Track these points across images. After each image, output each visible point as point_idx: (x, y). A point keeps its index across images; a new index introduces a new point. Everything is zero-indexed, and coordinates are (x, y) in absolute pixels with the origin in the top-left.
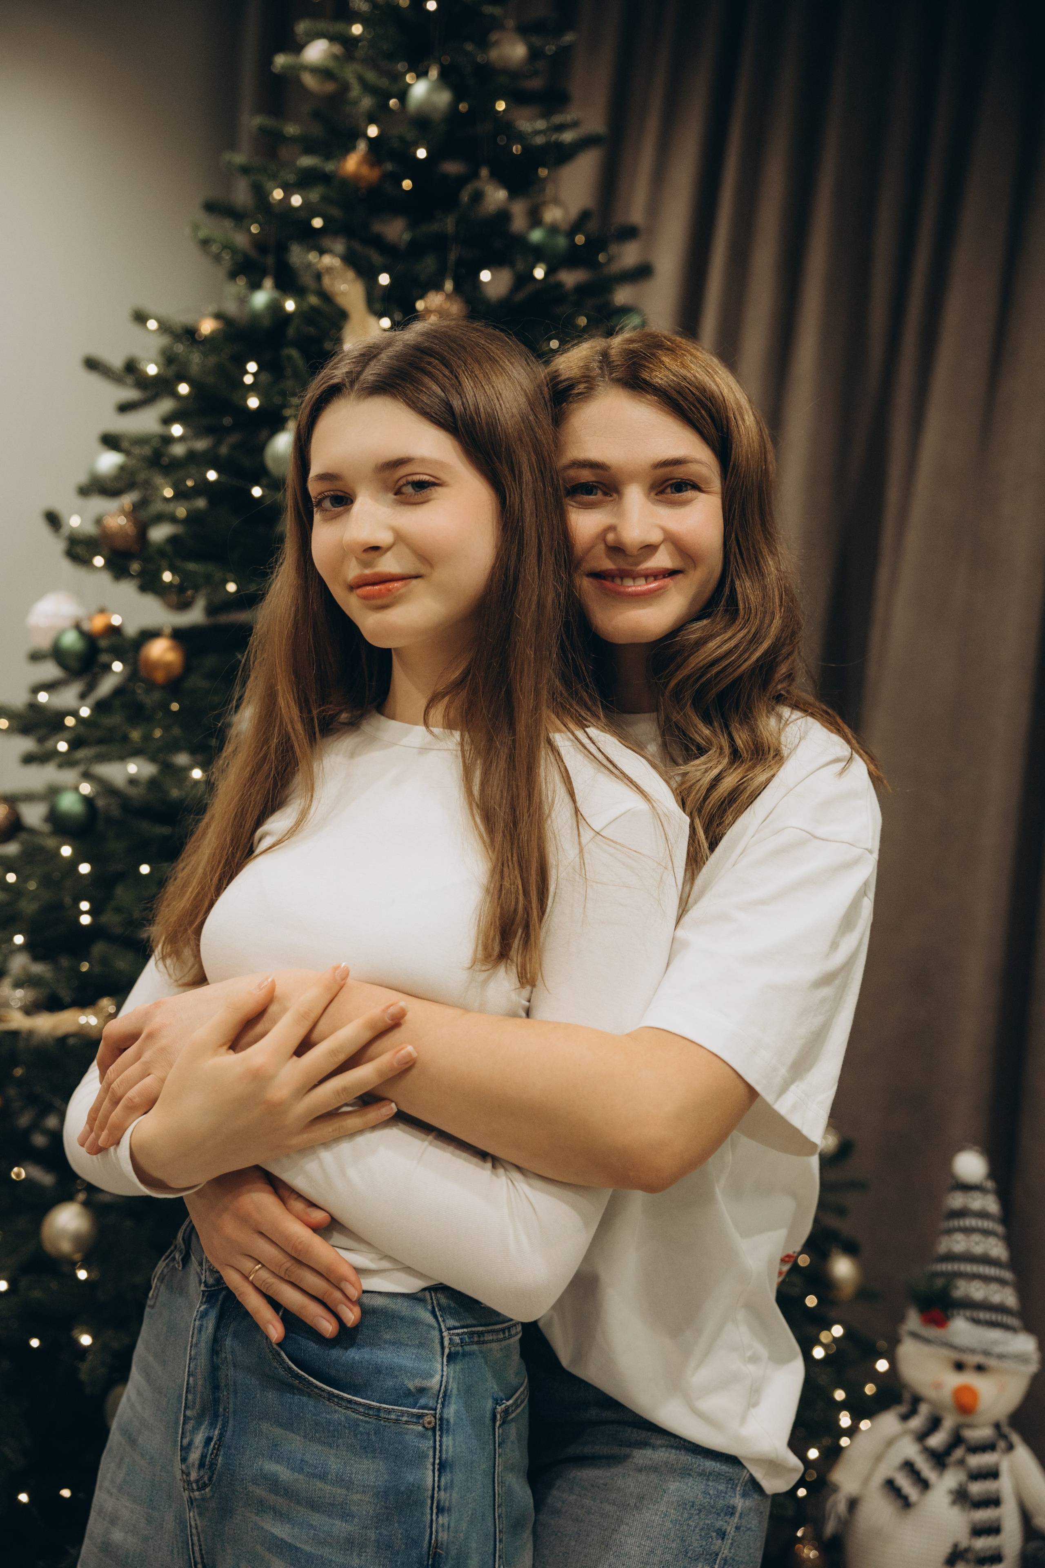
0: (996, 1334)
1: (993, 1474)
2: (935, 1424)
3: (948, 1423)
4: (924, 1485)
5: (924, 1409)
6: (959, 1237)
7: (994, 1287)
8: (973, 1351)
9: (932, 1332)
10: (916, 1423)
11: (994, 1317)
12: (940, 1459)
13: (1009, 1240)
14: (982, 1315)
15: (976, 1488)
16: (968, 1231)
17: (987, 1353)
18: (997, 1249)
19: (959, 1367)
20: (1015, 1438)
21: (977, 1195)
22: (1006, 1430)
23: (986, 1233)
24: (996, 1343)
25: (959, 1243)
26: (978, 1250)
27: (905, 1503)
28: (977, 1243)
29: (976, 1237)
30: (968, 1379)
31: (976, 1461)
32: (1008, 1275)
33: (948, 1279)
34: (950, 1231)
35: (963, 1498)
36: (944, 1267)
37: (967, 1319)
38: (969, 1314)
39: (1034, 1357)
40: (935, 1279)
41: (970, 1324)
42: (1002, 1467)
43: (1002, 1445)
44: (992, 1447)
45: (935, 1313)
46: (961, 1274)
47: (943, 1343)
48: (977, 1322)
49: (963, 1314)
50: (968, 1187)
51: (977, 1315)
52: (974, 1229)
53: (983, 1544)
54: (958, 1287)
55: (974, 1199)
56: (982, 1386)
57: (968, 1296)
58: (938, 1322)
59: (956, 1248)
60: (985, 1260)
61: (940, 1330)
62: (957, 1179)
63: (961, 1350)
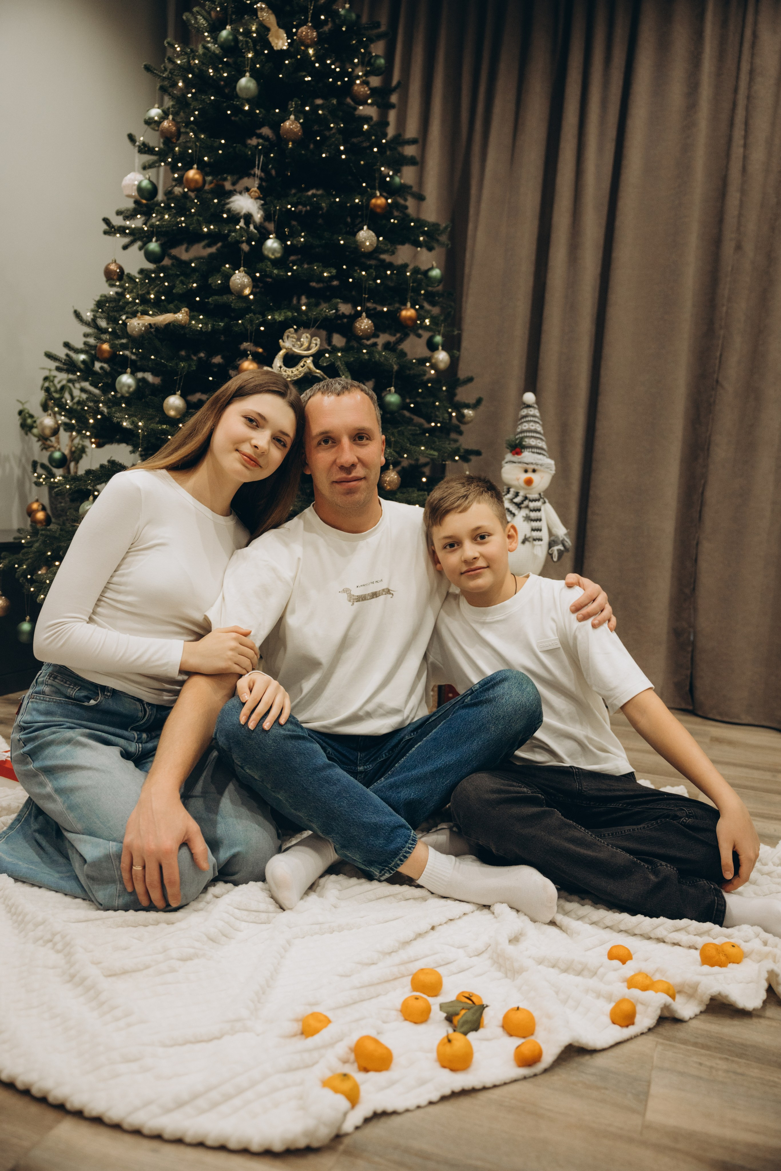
0: (541, 457)
1: (538, 510)
2: (517, 494)
3: (522, 493)
4: (514, 514)
5: (512, 491)
6: (525, 424)
7: (539, 441)
8: (532, 463)
9: (516, 458)
10: (510, 496)
11: (538, 451)
12: (519, 506)
13: (543, 426)
14: (535, 450)
15: (533, 515)
16: (528, 422)
17: (537, 464)
18: (539, 428)
19: (526, 471)
20: (547, 501)
21: (531, 409)
22: (542, 497)
23: (535, 422)
24: (540, 459)
25: (526, 426)
26: (533, 428)
28: (532, 426)
29: (532, 424)
30: (530, 475)
31: (532, 505)
32: (543, 438)
33: (522, 439)
34: (522, 423)
35: (528, 519)
36: (521, 435)
37: (529, 452)
38: (530, 450)
39: (554, 468)
40: (516, 439)
41: (531, 454)
42: (542, 509)
43: (542, 500)
44: (538, 500)
45: (517, 450)
46: (527, 437)
47: (520, 463)
48: (533, 452)
49: (528, 450)
50: (529, 406)
51: (533, 450)
52: (531, 421)
53: (536, 534)
54: (525, 442)
55: (531, 411)
56: (534, 477)
57: (529, 444)
58: (519, 453)
59: (525, 428)
60: (535, 431)
61: (519, 457)
62: (524, 404)
63: (527, 464)
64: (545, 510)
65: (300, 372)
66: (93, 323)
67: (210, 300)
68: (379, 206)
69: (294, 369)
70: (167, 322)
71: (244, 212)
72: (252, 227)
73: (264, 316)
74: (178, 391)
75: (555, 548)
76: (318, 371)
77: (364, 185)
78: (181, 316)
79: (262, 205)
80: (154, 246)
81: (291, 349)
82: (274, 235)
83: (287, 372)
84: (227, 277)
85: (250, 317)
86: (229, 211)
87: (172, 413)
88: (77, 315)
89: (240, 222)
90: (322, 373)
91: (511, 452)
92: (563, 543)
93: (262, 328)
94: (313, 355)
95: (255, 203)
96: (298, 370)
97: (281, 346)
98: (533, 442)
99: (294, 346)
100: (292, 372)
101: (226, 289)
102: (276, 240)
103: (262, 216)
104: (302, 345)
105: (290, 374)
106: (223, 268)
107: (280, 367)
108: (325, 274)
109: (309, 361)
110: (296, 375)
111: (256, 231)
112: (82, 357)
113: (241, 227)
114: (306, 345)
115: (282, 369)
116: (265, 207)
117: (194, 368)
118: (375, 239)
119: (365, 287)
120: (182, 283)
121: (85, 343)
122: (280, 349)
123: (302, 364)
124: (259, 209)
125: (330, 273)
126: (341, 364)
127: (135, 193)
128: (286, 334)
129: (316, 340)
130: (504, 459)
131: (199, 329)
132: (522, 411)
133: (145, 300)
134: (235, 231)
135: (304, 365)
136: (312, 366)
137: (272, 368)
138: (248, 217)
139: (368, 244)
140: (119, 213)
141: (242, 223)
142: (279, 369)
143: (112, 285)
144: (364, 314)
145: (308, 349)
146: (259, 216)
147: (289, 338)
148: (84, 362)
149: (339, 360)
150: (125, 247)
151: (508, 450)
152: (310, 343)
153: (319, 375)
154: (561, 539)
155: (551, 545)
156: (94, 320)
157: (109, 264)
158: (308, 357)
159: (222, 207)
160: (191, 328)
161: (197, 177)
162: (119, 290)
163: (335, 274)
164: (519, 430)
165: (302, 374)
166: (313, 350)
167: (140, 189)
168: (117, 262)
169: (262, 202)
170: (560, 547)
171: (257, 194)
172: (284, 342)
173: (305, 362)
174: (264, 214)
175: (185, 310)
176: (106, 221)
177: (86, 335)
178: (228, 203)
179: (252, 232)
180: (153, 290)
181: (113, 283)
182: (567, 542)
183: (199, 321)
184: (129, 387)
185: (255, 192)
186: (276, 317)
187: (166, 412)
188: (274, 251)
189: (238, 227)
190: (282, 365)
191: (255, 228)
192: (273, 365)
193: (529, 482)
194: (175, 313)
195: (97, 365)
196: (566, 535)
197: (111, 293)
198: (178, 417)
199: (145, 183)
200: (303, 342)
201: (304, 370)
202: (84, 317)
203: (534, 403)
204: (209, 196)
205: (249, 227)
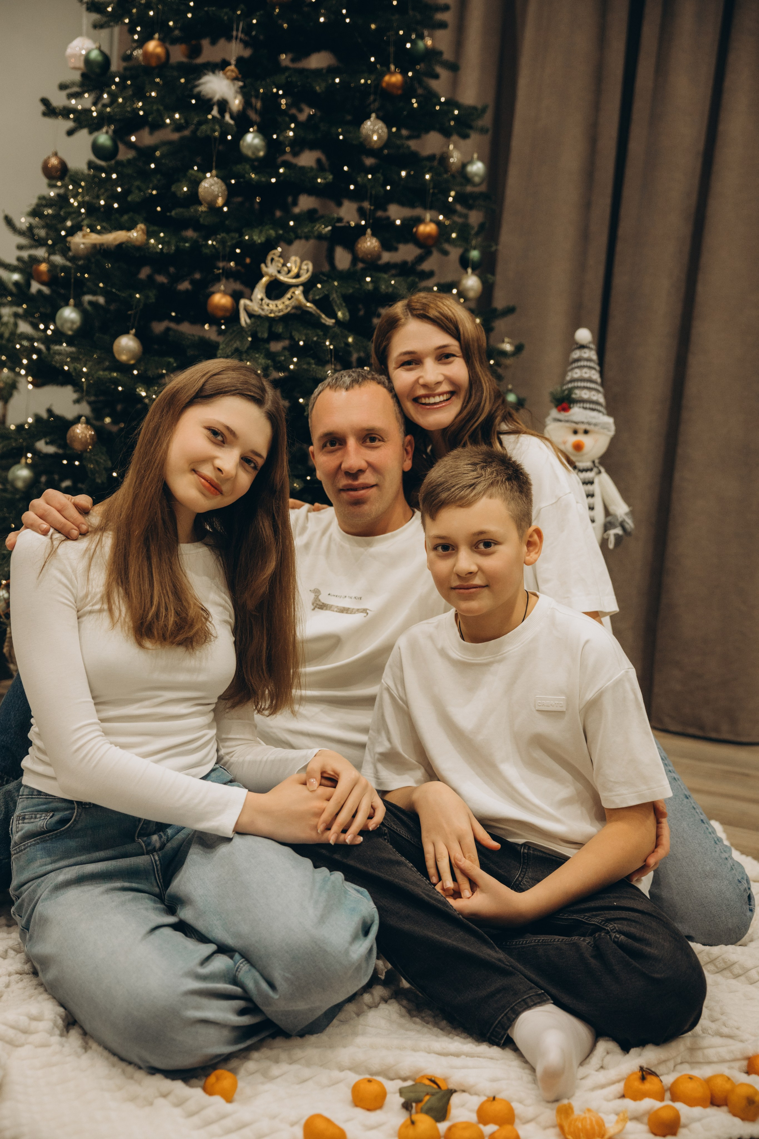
0: (594, 414)
1: (592, 483)
6: (577, 370)
7: (593, 393)
8: (583, 423)
9: (562, 415)
11: (591, 406)
13: (601, 372)
14: (588, 405)
16: (581, 367)
17: (589, 424)
18: (595, 376)
19: (575, 432)
20: (602, 470)
21: (586, 350)
22: (597, 464)
23: (590, 368)
24: (594, 418)
25: (577, 374)
26: (586, 376)
28: (586, 373)
29: (585, 370)
30: (581, 438)
31: (585, 475)
32: (600, 388)
33: (571, 390)
34: (573, 369)
36: (570, 385)
37: (580, 407)
38: (581, 405)
39: (613, 428)
40: (564, 391)
41: (581, 410)
42: (596, 481)
43: (595, 470)
44: (591, 470)
45: (564, 405)
46: (578, 388)
47: (567, 421)
48: (585, 408)
49: (578, 405)
50: (582, 347)
51: (585, 405)
52: (584, 367)
54: (576, 394)
55: (585, 353)
56: (586, 441)
57: (581, 397)
58: (566, 409)
59: (576, 376)
60: (590, 380)
61: (566, 414)
62: (577, 344)
63: (576, 423)
64: (600, 483)
65: (287, 306)
66: (29, 232)
67: (173, 213)
68: (393, 85)
69: (279, 302)
70: (117, 242)
71: (217, 97)
72: (227, 117)
73: (242, 235)
74: (132, 329)
75: (612, 532)
76: (308, 304)
77: (373, 59)
78: (135, 235)
79: (241, 88)
80: (103, 138)
81: (276, 276)
82: (255, 128)
83: (271, 306)
84: (196, 182)
85: (222, 238)
86: (198, 97)
87: (124, 358)
88: (9, 221)
89: (212, 109)
90: (314, 308)
91: (557, 406)
92: (622, 525)
93: (238, 251)
94: (303, 284)
95: (232, 85)
96: (283, 303)
97: (263, 272)
98: (585, 394)
99: (279, 272)
100: (277, 306)
101: (194, 198)
102: (257, 134)
103: (240, 102)
104: (289, 271)
105: (274, 308)
106: (191, 171)
107: (262, 300)
108: (319, 180)
109: (298, 292)
110: (281, 310)
111: (232, 122)
112: (16, 277)
113: (213, 117)
114: (295, 270)
115: (264, 302)
116: (245, 90)
117: (152, 300)
118: (385, 130)
119: (371, 194)
120: (139, 189)
121: (19, 259)
122: (261, 276)
123: (288, 295)
124: (237, 92)
125: (325, 179)
126: (337, 296)
127: (81, 64)
128: (269, 258)
129: (306, 264)
130: (547, 414)
131: (159, 251)
132: (573, 353)
133: (92, 209)
134: (207, 121)
135: (292, 297)
136: (302, 298)
137: (251, 300)
138: (223, 105)
139: (375, 138)
140: (63, 87)
141: (215, 112)
142: (260, 302)
143: (52, 186)
144: (369, 231)
145: (298, 276)
146: (237, 102)
147: (274, 263)
148: (16, 284)
149: (334, 292)
150: (70, 133)
151: (552, 405)
152: (300, 268)
153: (310, 310)
154: (620, 520)
155: (607, 527)
156: (31, 228)
157: (49, 158)
158: (297, 286)
159: (190, 90)
160: (148, 248)
161: (159, 50)
162: (62, 191)
163: (331, 181)
164: (568, 378)
165: (289, 309)
166: (305, 277)
167: (87, 61)
168: (60, 154)
169: (241, 84)
170: (618, 531)
171: (234, 75)
172: (266, 266)
173: (294, 293)
174: (243, 101)
175: (141, 226)
176: (45, 101)
177: (20, 247)
178: (197, 86)
179: (228, 124)
180: (103, 194)
181: (53, 182)
182: (628, 523)
183: (159, 240)
184: (73, 322)
185: (232, 71)
186: (255, 238)
187: (117, 356)
188: (254, 149)
189: (210, 117)
190: (265, 297)
191: (232, 117)
192: (253, 297)
193: (578, 447)
194: (129, 229)
195: (35, 287)
196: (627, 514)
197: (52, 194)
198: (132, 362)
199: (95, 54)
200: (291, 267)
201: (293, 303)
202: (18, 225)
203: (590, 343)
204: (175, 74)
205: (223, 116)
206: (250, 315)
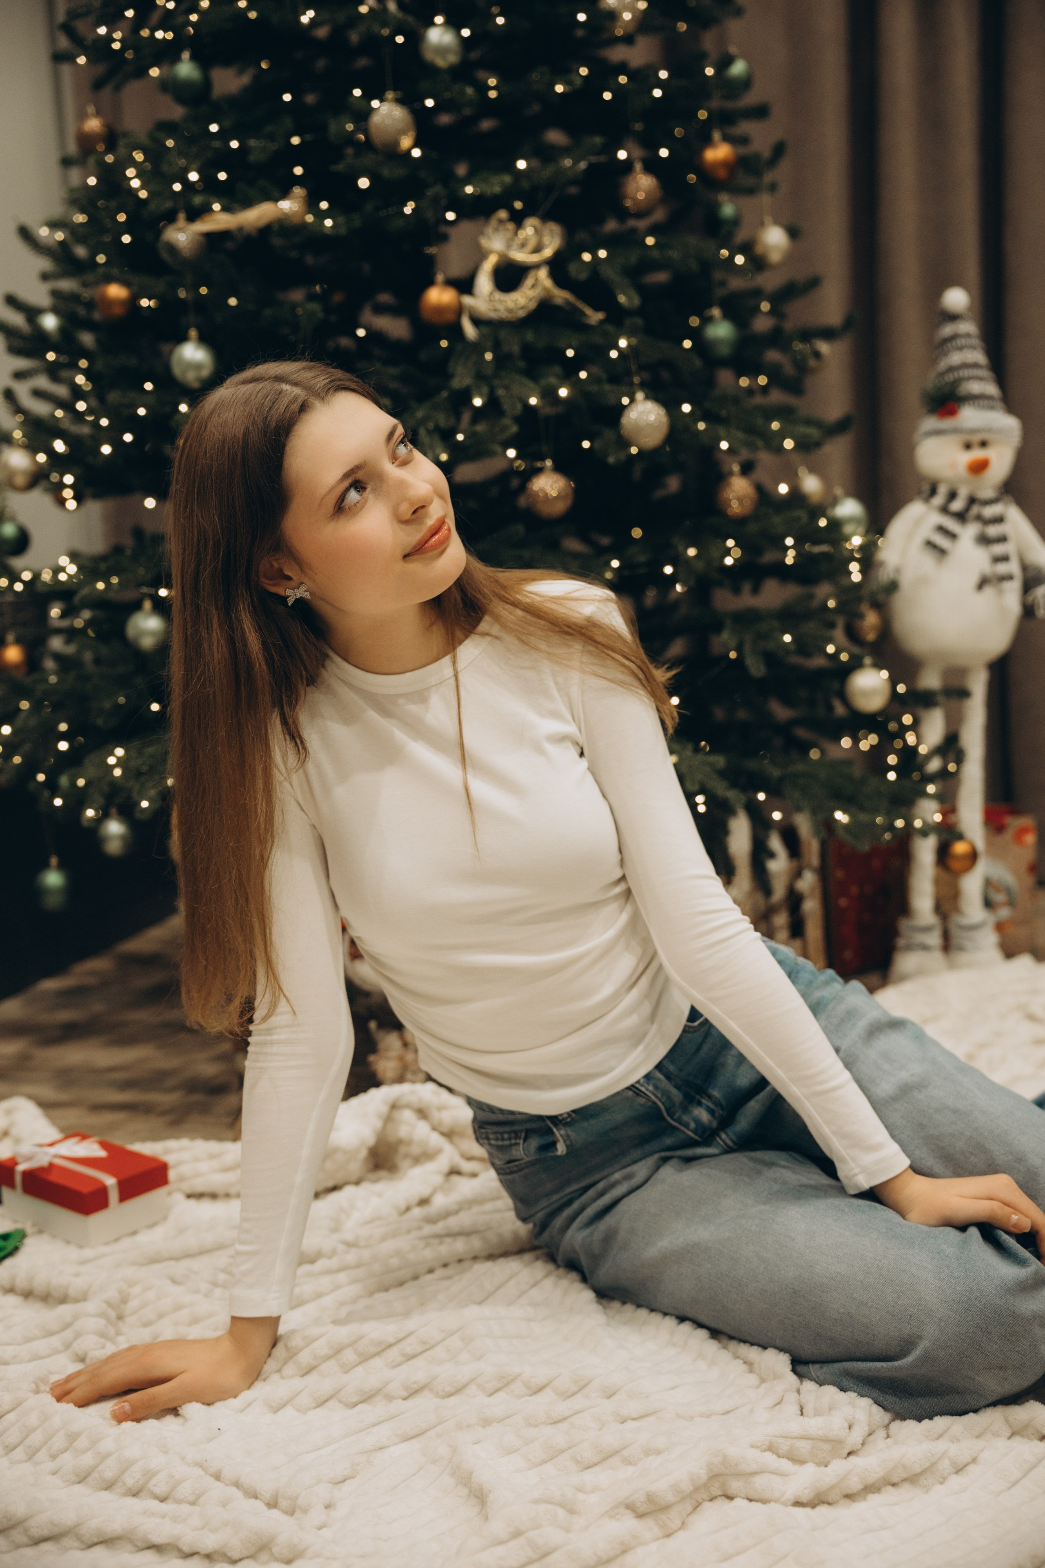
0: (992, 414)
1: (999, 520)
2: (952, 496)
3: (964, 491)
4: (952, 536)
5: (943, 490)
6: (953, 354)
7: (982, 383)
8: (978, 430)
9: (947, 423)
10: (939, 500)
11: (984, 403)
12: (961, 517)
13: (987, 351)
14: (980, 403)
15: (991, 531)
16: (961, 348)
17: (987, 430)
18: (982, 358)
19: (968, 446)
20: (1011, 500)
21: (963, 322)
22: (1003, 493)
23: (972, 347)
24: (991, 420)
25: (956, 358)
26: (967, 360)
27: (942, 552)
28: (966, 355)
29: (965, 352)
30: (978, 454)
31: (986, 511)
32: (990, 376)
33: (958, 382)
34: (946, 353)
35: (984, 540)
36: (950, 377)
37: (971, 407)
38: (972, 404)
39: (1017, 433)
40: (943, 386)
41: (974, 411)
42: (1007, 517)
43: (1002, 500)
44: (996, 501)
45: (947, 407)
46: (961, 379)
47: (955, 431)
48: (977, 408)
49: (969, 404)
50: (953, 317)
52: (965, 346)
53: (1002, 568)
54: (961, 388)
55: (961, 326)
56: (986, 455)
57: (968, 391)
58: (951, 413)
59: (953, 362)
60: (976, 366)
61: (952, 420)
62: (947, 313)
63: (970, 432)
64: (1011, 520)
65: (530, 299)
69: (518, 294)
70: (262, 223)
75: (1037, 593)
76: (562, 294)
78: (292, 205)
80: (186, 69)
81: (506, 254)
82: (442, 16)
83: (506, 302)
84: (363, 115)
88: (25, 234)
90: (572, 298)
91: (933, 411)
94: (548, 262)
96: (525, 295)
97: (486, 250)
98: (972, 388)
99: (509, 247)
100: (514, 302)
101: (365, 140)
102: (447, 26)
104: (525, 244)
105: (512, 305)
106: (350, 98)
107: (491, 294)
108: (559, 89)
109: (543, 274)
112: (50, 322)
113: (370, 9)
114: (533, 242)
115: (494, 297)
119: (633, 107)
120: (271, 138)
121: (50, 293)
122: (483, 255)
123: (529, 281)
125: (564, 85)
126: (613, 271)
128: (489, 227)
129: (553, 230)
131: (327, 230)
132: (944, 329)
134: (361, 18)
135: (535, 284)
136: (549, 285)
137: (475, 296)
139: (626, 16)
142: (489, 298)
144: (637, 166)
145: (537, 250)
147: (498, 232)
149: (605, 266)
151: (925, 411)
152: (541, 238)
153: (565, 302)
155: (1027, 587)
157: (82, 121)
158: (537, 266)
160: (305, 231)
163: (574, 86)
164: (946, 367)
165: (534, 304)
166: (550, 250)
172: (489, 241)
173: (536, 276)
175: (299, 190)
179: (394, 16)
180: (194, 162)
183: (323, 215)
184: (198, 366)
188: (441, 50)
189: (364, 10)
190: (494, 290)
192: (477, 291)
193: (976, 467)
194: (276, 201)
200: (527, 237)
201: (537, 294)
206: (477, 321)
